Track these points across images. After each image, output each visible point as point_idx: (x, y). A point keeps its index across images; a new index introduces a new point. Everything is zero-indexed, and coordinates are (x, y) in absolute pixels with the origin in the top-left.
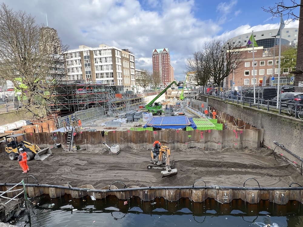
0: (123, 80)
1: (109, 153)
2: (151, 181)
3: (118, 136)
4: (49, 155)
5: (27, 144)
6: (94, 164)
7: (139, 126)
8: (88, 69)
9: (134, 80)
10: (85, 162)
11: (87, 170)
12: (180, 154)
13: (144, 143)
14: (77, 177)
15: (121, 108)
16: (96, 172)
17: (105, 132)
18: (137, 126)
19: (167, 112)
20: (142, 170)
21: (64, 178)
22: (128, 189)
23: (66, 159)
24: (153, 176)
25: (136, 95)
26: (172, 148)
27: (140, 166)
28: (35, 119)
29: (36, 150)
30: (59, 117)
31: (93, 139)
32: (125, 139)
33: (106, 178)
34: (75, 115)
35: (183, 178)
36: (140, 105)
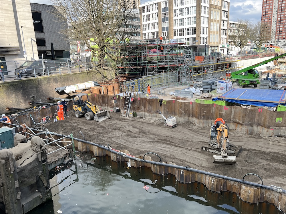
0: (209, 37)
1: (165, 125)
2: (200, 165)
3: (178, 107)
4: (107, 117)
5: (89, 104)
6: (145, 133)
7: (207, 98)
8: (165, 25)
9: (226, 37)
10: (137, 130)
11: (136, 138)
12: (257, 141)
13: (210, 120)
14: (125, 142)
15: (200, 74)
16: (144, 142)
17: (163, 101)
18: (205, 98)
19: (263, 84)
20: (195, 151)
21: (113, 141)
22: (163, 163)
23: (120, 124)
24: (205, 160)
25: (224, 58)
26: (249, 132)
27: (193, 145)
28: (104, 81)
29: (96, 111)
30: (125, 80)
31: (150, 107)
32: (185, 111)
33: (152, 149)
34: (142, 79)
35: (245, 171)
36: (227, 73)
